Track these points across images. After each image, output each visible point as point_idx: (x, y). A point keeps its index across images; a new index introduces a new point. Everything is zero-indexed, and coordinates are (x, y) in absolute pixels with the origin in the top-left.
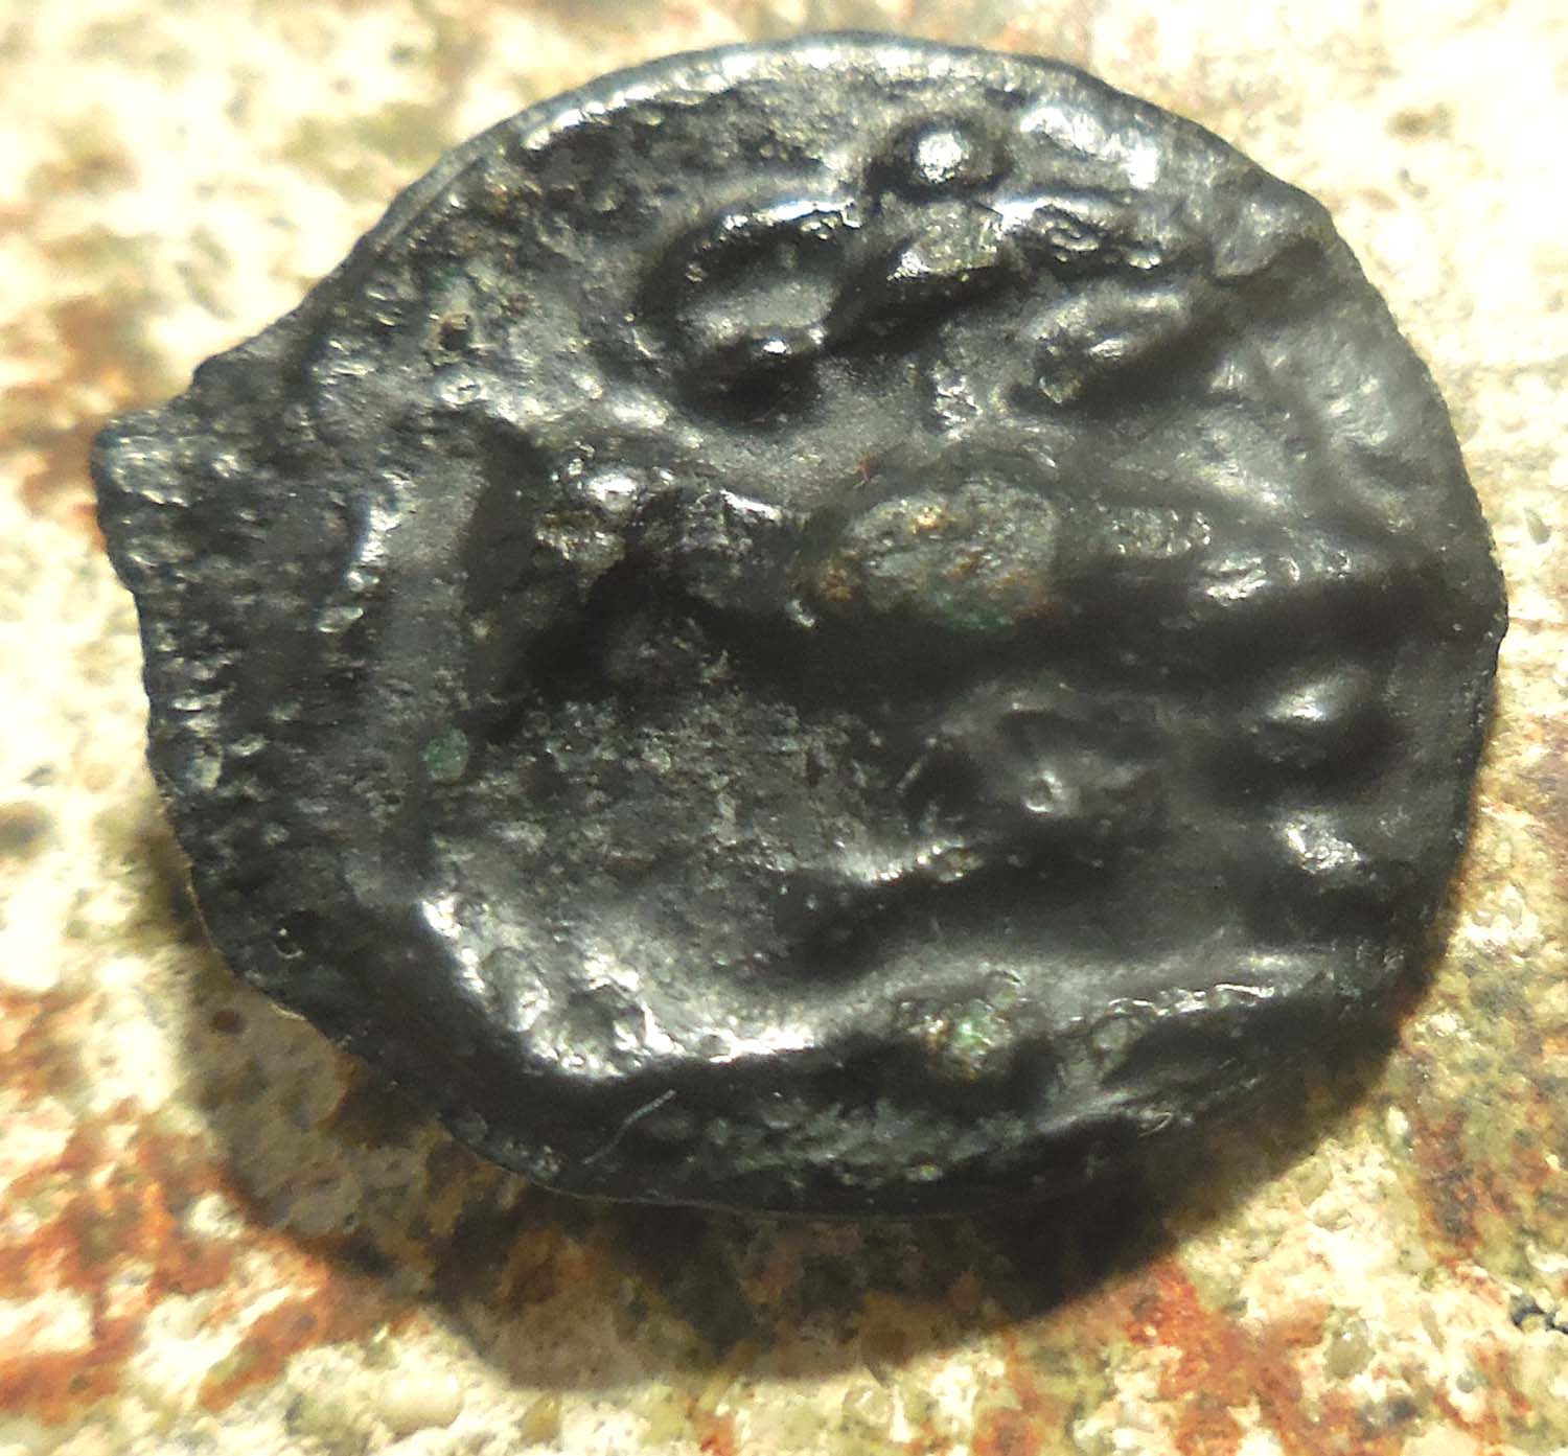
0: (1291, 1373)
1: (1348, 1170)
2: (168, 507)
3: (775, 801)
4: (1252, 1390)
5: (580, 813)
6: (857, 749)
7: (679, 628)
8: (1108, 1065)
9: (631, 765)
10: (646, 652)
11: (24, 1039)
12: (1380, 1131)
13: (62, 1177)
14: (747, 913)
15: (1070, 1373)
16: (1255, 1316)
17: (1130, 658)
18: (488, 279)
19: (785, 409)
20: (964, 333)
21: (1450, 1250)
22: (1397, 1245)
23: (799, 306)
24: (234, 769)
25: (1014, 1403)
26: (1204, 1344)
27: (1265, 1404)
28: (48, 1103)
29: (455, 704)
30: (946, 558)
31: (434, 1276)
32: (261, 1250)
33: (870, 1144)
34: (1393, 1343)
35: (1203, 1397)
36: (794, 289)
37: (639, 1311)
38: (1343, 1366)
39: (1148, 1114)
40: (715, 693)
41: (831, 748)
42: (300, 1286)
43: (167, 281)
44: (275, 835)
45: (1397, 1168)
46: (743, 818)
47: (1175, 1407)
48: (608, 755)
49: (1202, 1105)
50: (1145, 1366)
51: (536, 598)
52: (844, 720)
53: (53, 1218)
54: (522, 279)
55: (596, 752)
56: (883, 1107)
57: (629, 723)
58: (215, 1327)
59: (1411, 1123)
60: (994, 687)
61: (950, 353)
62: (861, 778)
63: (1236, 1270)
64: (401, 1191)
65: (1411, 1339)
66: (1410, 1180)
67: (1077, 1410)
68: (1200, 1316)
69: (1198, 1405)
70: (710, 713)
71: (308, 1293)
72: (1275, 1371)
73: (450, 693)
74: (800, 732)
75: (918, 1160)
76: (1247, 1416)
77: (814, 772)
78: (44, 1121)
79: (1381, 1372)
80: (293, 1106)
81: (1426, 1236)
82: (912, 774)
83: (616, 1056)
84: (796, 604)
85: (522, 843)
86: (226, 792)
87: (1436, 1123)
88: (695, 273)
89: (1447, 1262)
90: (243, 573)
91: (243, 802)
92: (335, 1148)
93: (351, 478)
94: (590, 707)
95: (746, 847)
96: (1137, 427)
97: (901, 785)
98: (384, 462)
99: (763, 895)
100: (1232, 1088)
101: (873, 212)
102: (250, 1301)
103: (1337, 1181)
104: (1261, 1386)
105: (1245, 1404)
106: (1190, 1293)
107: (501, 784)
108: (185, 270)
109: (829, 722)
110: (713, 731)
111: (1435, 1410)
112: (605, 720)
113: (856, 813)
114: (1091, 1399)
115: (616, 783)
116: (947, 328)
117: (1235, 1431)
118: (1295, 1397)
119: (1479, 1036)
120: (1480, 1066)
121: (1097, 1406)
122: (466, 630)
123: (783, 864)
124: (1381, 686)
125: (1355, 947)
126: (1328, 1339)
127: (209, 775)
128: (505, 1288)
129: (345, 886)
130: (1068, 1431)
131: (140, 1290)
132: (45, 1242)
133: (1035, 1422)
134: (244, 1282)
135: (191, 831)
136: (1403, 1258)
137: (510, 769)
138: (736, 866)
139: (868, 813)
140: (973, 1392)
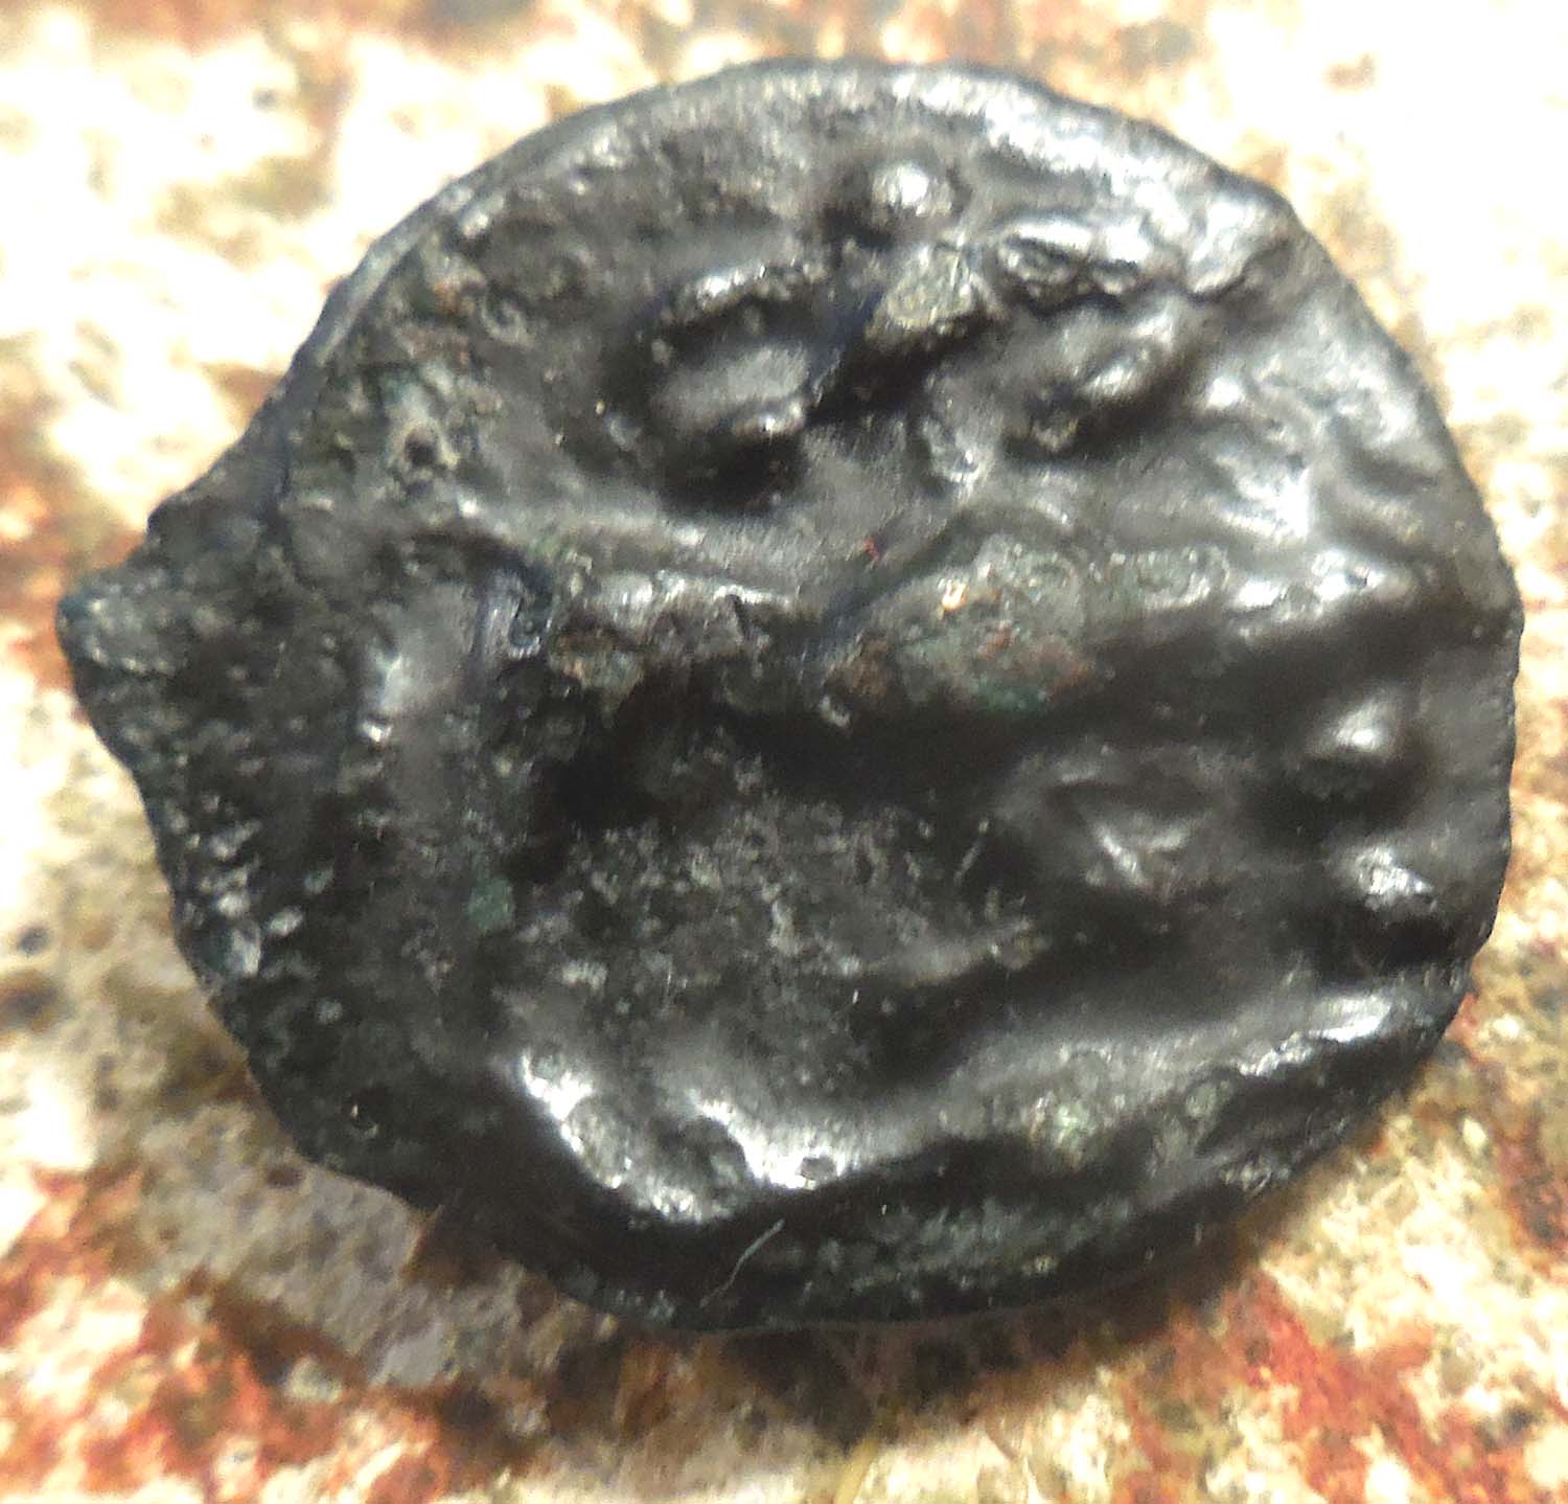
0: (1406, 1397)
1: (1433, 1186)
2: (152, 675)
3: (831, 904)
4: (1373, 1418)
5: (636, 945)
6: (907, 841)
7: (708, 739)
8: (1201, 1130)
9: (680, 887)
10: (678, 768)
11: (75, 1222)
12: (1459, 1145)
13: (143, 1361)
14: (820, 1025)
15: (1194, 1427)
16: (1364, 1343)
17: (1166, 711)
18: (443, 381)
19: (777, 488)
20: (948, 383)
21: (1541, 1255)
22: (1491, 1256)
23: (774, 374)
24: (274, 948)
25: (1145, 1464)
26: (1320, 1381)
27: (1388, 1432)
28: (114, 1286)
29: (492, 849)
30: (976, 640)
31: (547, 1412)
32: (364, 1410)
33: (980, 1244)
34: (1499, 1354)
35: (1326, 1432)
36: (765, 355)
37: (758, 1420)
38: (1455, 1382)
39: (1247, 1174)
40: (752, 800)
41: (880, 843)
42: (412, 1441)
43: (59, 381)
44: (330, 1012)
45: (1480, 1181)
46: (800, 925)
47: (1302, 1448)
48: (657, 881)
49: (1297, 1156)
50: (1265, 1409)
51: (558, 728)
52: (891, 813)
53: (143, 1404)
54: (479, 379)
55: (643, 880)
56: (989, 1206)
57: (671, 846)
58: (334, 1494)
59: (1489, 1132)
60: (1037, 760)
61: (938, 408)
62: (915, 870)
63: (1339, 1302)
64: (496, 1330)
65: (1516, 1347)
66: (1496, 1192)
67: (1207, 1463)
68: (1312, 1352)
69: (1324, 1439)
70: (751, 821)
71: (421, 1447)
72: (1393, 1396)
73: (483, 837)
74: (846, 830)
75: (1033, 1254)
76: (1372, 1445)
77: (865, 868)
78: (113, 1304)
79: (1494, 1382)
80: (368, 1254)
81: (1518, 1245)
82: (968, 861)
83: (717, 1193)
84: (826, 703)
85: (583, 986)
86: (273, 973)
87: (1513, 1130)
88: (661, 350)
89: (1543, 1269)
90: (244, 738)
91: (290, 982)
92: (421, 1295)
93: (341, 619)
94: (630, 833)
95: (809, 955)
96: (1136, 463)
97: (959, 874)
98: (371, 598)
99: (836, 1004)
100: (1323, 1135)
101: (836, 262)
102: (363, 1462)
103: (1422, 1200)
104: (1381, 1415)
105: (1367, 1433)
106: (1298, 1330)
107: (554, 924)
108: (77, 368)
109: (876, 816)
110: (757, 840)
111: (1549, 1414)
112: (646, 846)
113: (913, 905)
114: (1218, 1450)
115: (670, 909)
116: (931, 381)
117: (1361, 1462)
118: (1414, 1420)
119: (1541, 1036)
120: (1548, 1067)
121: (1226, 1454)
122: (489, 769)
123: (849, 966)
124: (1413, 706)
125: (1422, 974)
126: (1437, 1358)
127: (249, 958)
128: (619, 1415)
129: (411, 1055)
130: (1202, 1484)
131: (248, 1466)
132: (140, 1429)
133: (1169, 1481)
134: (354, 1442)
135: (242, 1018)
136: (1500, 1268)
137: (560, 908)
138: (801, 977)
139: (926, 904)
140: (1103, 1457)
